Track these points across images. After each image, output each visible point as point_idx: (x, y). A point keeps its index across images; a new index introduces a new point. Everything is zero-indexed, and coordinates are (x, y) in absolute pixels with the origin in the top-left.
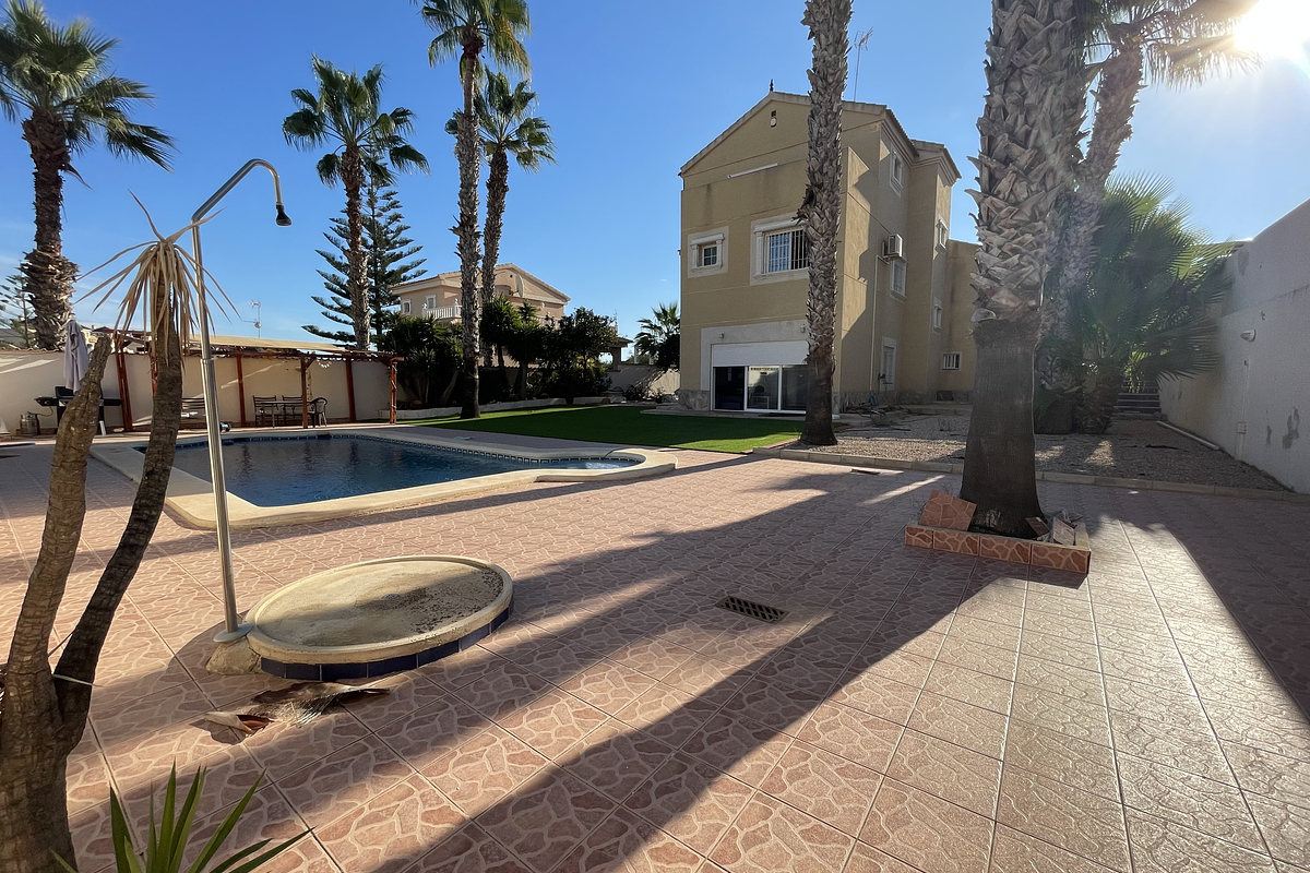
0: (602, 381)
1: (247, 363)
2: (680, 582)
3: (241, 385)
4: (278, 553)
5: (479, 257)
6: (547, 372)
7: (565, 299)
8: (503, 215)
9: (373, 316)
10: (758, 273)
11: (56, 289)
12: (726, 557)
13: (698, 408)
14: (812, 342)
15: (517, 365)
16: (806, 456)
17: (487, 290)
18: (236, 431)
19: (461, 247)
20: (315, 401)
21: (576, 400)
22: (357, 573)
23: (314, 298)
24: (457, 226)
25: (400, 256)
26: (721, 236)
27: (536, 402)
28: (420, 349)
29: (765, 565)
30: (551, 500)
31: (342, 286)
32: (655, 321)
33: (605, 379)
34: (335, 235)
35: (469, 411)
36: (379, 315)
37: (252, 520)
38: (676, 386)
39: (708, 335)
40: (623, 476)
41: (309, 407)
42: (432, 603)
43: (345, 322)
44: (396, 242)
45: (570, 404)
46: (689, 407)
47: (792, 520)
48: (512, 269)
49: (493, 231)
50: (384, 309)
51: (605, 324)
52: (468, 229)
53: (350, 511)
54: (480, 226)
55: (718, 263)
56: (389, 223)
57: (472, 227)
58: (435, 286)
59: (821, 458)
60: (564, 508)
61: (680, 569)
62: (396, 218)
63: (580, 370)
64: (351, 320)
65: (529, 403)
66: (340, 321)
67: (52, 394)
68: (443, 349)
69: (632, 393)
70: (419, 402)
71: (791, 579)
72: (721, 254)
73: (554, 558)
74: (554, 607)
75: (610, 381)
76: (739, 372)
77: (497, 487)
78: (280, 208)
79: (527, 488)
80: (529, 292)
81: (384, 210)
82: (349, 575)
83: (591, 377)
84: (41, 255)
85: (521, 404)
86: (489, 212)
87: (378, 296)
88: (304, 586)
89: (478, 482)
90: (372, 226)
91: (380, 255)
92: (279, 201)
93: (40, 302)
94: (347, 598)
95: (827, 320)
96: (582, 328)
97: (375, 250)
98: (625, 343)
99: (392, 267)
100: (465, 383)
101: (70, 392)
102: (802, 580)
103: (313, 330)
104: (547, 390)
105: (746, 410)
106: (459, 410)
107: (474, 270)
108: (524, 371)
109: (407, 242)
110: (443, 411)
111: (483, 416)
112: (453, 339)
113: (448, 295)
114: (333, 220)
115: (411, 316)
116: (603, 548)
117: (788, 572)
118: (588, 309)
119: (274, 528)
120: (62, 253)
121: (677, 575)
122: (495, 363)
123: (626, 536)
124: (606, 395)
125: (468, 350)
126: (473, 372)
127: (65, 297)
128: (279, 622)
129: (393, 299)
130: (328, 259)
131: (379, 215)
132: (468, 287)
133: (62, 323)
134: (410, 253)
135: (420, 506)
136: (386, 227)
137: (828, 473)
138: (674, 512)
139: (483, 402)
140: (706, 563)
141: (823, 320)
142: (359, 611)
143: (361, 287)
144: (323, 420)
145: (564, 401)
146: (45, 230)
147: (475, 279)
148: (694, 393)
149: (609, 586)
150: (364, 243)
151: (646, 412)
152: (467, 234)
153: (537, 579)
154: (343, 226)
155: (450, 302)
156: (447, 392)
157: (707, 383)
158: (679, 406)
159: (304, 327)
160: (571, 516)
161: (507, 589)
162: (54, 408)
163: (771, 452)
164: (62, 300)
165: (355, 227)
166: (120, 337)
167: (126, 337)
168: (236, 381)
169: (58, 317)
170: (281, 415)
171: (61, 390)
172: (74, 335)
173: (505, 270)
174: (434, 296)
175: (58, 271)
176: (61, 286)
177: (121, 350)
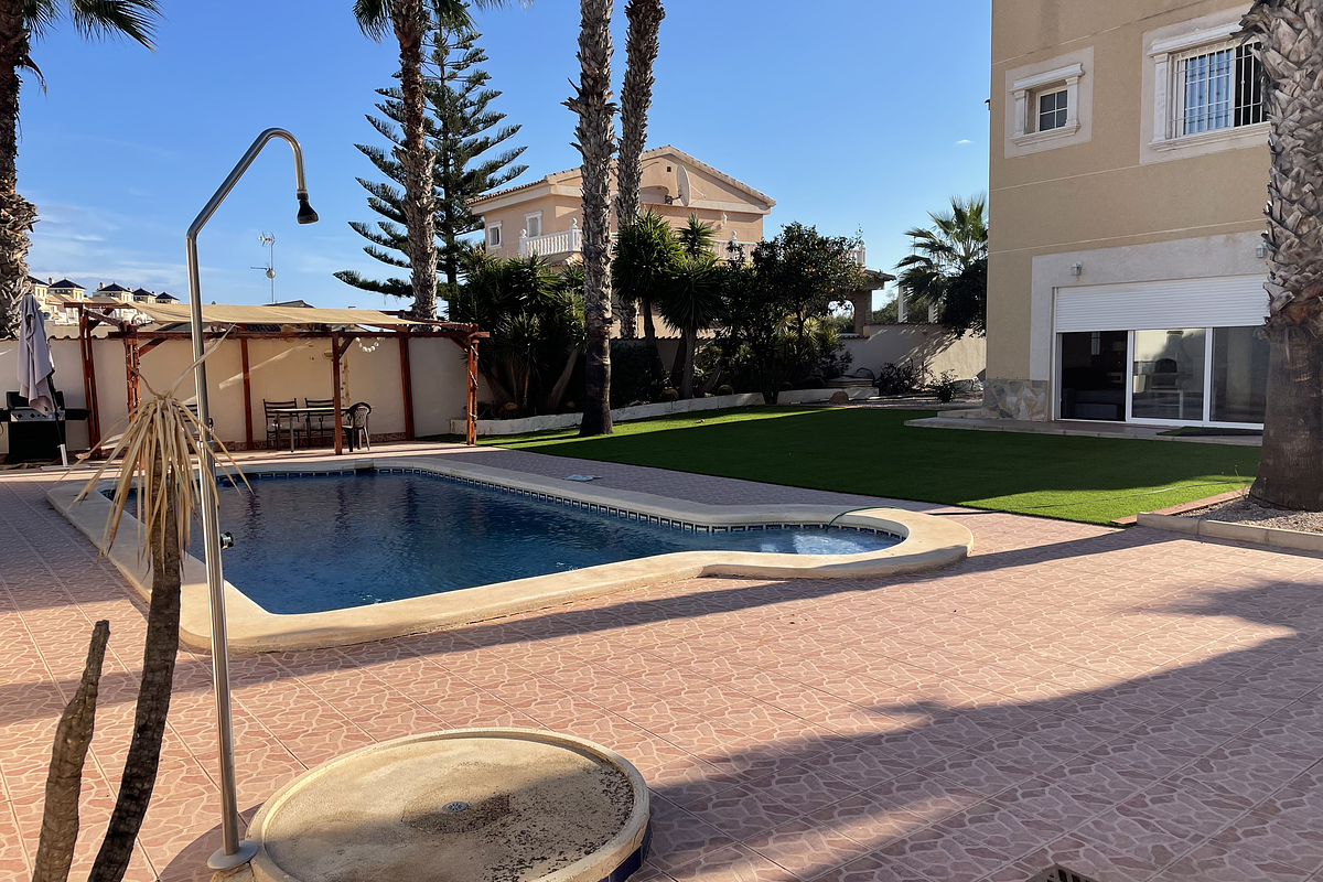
0: (833, 357)
1: (257, 347)
2: (956, 822)
3: (246, 382)
4: (296, 702)
5: (611, 149)
6: (729, 345)
7: (765, 203)
8: (655, 64)
9: (441, 252)
10: (1159, 136)
11: (9, 244)
12: (1059, 772)
13: (1023, 416)
14: (1277, 291)
15: (678, 334)
16: (1259, 538)
17: (626, 203)
18: (242, 461)
19: (582, 134)
20: (353, 411)
21: (784, 397)
22: (407, 756)
23: (354, 226)
24: (576, 96)
25: (483, 146)
26: (1076, 69)
27: (711, 401)
28: (515, 313)
29: (1139, 801)
30: (725, 618)
31: (394, 203)
32: (939, 235)
33: (839, 354)
34: (384, 118)
35: (595, 423)
36: (452, 248)
37: (260, 638)
38: (979, 364)
39: (1045, 269)
40: (862, 571)
41: (344, 419)
42: (519, 827)
43: (400, 264)
44: (478, 122)
45: (771, 405)
46: (1003, 414)
47: (1210, 695)
48: (670, 157)
49: (637, 94)
50: (459, 238)
51: (838, 252)
52: (593, 101)
53: (400, 627)
54: (614, 93)
55: (1070, 123)
56: (468, 90)
57: (600, 95)
58: (539, 196)
59: (1296, 543)
60: (748, 638)
61: (960, 791)
62: (478, 79)
63: (790, 340)
64: (407, 260)
65: (697, 404)
66: (391, 261)
68: (553, 313)
69: (890, 379)
70: (512, 406)
71: (1197, 838)
72: (1077, 105)
73: (725, 745)
74: (720, 851)
75: (848, 358)
76: (1115, 342)
77: (634, 585)
78: (303, 198)
79: (686, 589)
80: (700, 196)
81: (458, 67)
82: (395, 758)
83: (811, 353)
85: (683, 406)
86: (630, 61)
87: (450, 215)
88: (330, 775)
89: (601, 576)
90: (440, 96)
91: (452, 146)
92: (302, 188)
94: (390, 804)
95: (1311, 243)
96: (796, 262)
97: (446, 138)
98: (879, 280)
99: (473, 164)
100: (588, 374)
101: (24, 401)
102: (1221, 844)
103: (351, 279)
104: (732, 378)
105: (1129, 419)
106: (578, 417)
107: (603, 172)
108: (689, 345)
109: (495, 119)
110: (552, 421)
111: (619, 431)
112: (570, 295)
113: (561, 211)
114: (380, 91)
115: (500, 256)
116: (814, 730)
117: (1190, 821)
118: (806, 225)
119: (289, 654)
120: (18, 190)
121: (952, 804)
122: (640, 333)
123: (860, 706)
124: (841, 385)
125: (593, 315)
126: (601, 353)
127: (19, 255)
128: (294, 839)
129: (474, 221)
130: (374, 159)
131: (452, 77)
132: (592, 203)
133: (15, 295)
134: (501, 139)
135: (508, 619)
136: (463, 96)
137: (1308, 580)
138: (958, 658)
139: (618, 403)
140: (1014, 784)
141: (1302, 244)
142: (409, 832)
143: (423, 212)
144: (364, 437)
145: (760, 399)
147: (605, 190)
148: (1015, 385)
149: (820, 816)
150: (428, 126)
151: (916, 422)
152: (592, 110)
153: (694, 786)
154: (396, 101)
155: (563, 226)
156: (559, 387)
157: (1044, 365)
158: (985, 412)
159: (337, 275)
160: (759, 655)
161: (641, 808)
163: (1179, 523)
164: (16, 260)
165: (414, 101)
166: (87, 313)
167: (93, 315)
168: (240, 376)
169: (12, 286)
170: (303, 431)
171: (14, 398)
172: (30, 316)
173: (657, 160)
174: (539, 215)
175: (12, 217)
176: (15, 239)
177: (89, 333)
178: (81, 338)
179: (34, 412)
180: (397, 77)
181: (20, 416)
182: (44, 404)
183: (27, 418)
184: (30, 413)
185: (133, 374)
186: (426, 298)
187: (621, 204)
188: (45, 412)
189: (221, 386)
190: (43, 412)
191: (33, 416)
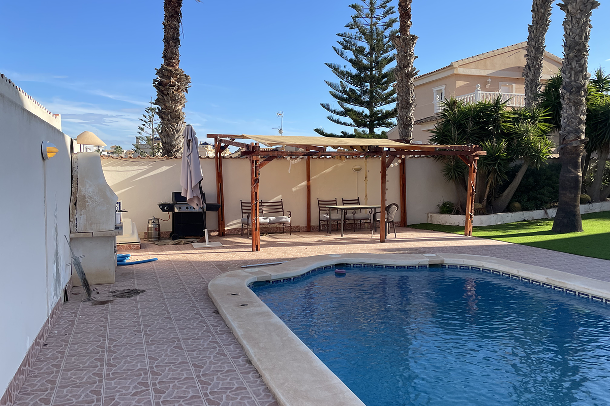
3: (309, 187)
11: (175, 100)
23: (323, 105)
35: (567, 222)
58: (446, 75)
66: (340, 123)
67: (169, 200)
84: (167, 70)
93: (164, 113)
101: (184, 199)
103: (322, 133)
111: (587, 230)
120: (180, 66)
127: (180, 107)
133: (177, 131)
146: (170, 46)
156: (509, 192)
159: (315, 130)
162: (171, 213)
164: (178, 109)
165: (406, 4)
166: (221, 141)
167: (225, 141)
168: (305, 183)
169: (176, 126)
170: (340, 220)
171: (177, 196)
172: (190, 140)
173: (518, 50)
174: (443, 87)
175: (177, 83)
176: (178, 97)
177: (220, 155)
178: (216, 157)
179: (188, 206)
180: (347, 26)
181: (180, 208)
182: (196, 202)
183: (184, 210)
184: (186, 206)
185: (255, 181)
186: (407, 132)
187: (529, 68)
188: (196, 207)
189: (294, 190)
190: (195, 206)
191: (187, 208)
